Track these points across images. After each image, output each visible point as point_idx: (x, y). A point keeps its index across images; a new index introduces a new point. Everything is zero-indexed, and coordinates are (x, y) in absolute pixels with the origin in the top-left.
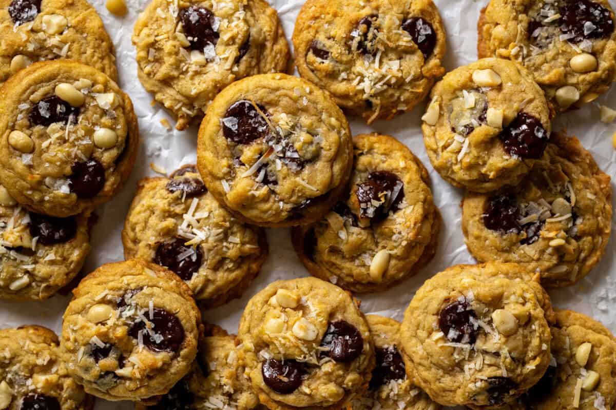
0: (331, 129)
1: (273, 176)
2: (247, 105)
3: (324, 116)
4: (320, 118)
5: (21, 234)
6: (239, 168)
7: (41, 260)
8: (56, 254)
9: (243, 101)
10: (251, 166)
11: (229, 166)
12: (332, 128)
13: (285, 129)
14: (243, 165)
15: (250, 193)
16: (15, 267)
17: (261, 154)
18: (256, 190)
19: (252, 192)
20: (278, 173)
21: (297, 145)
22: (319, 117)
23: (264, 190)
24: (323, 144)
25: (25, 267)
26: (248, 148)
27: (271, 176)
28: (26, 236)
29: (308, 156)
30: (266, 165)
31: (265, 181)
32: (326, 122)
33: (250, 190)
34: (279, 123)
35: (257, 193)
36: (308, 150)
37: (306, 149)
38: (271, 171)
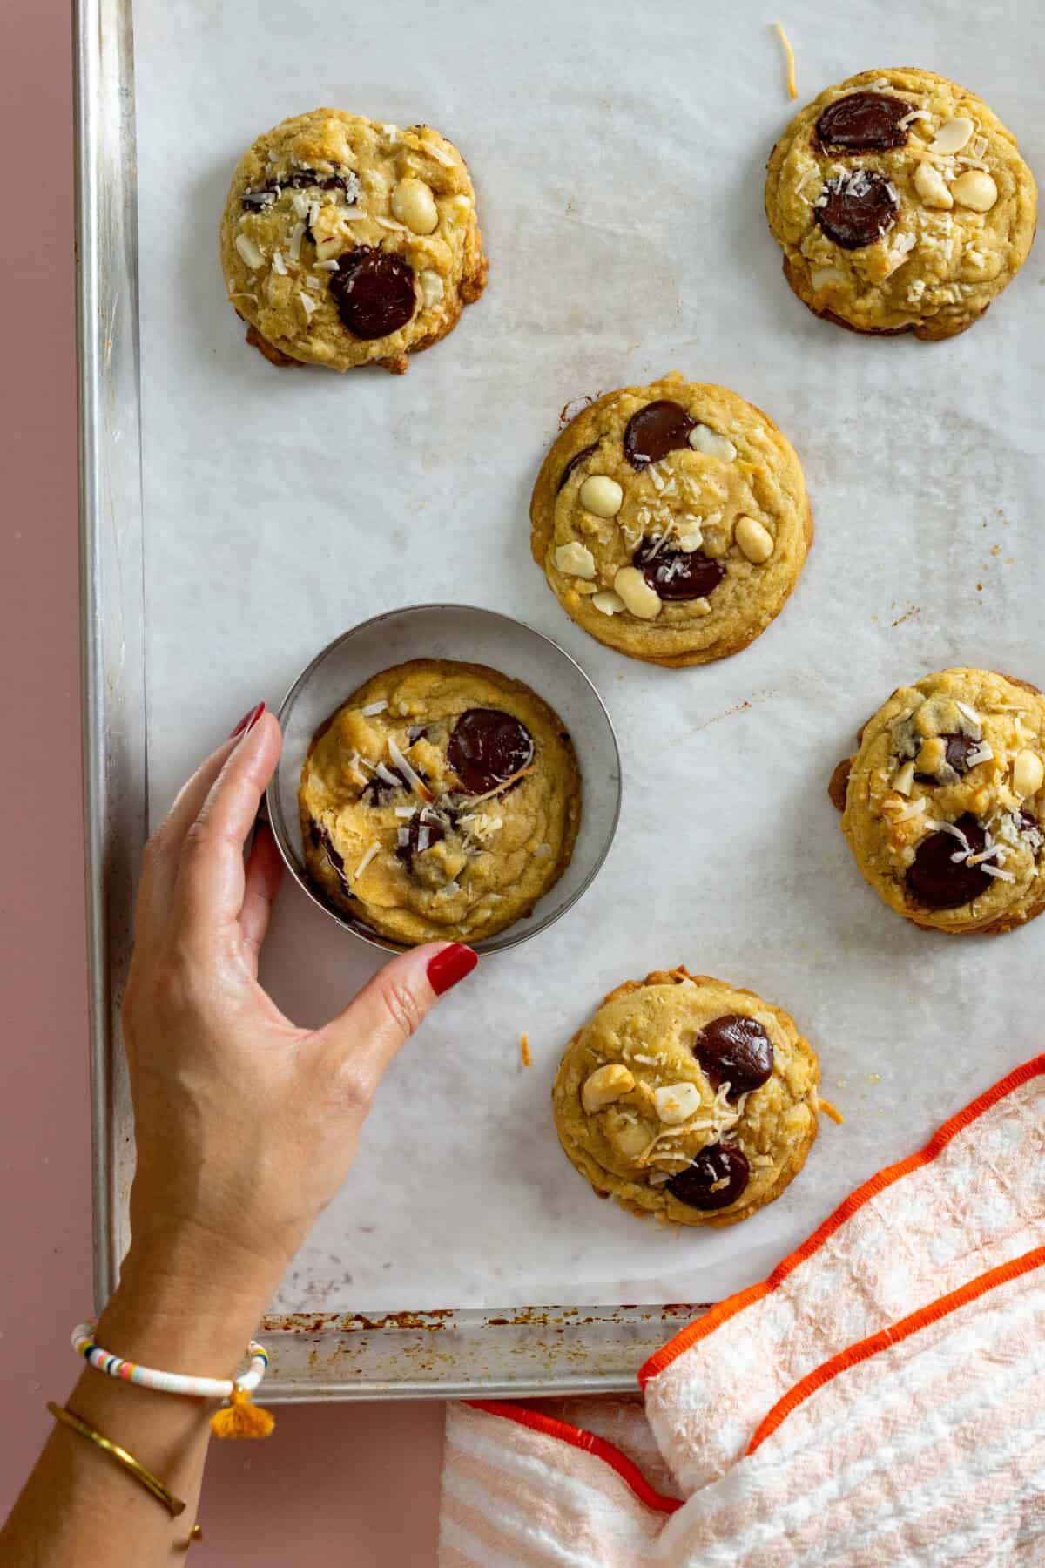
0: (469, 909)
1: (387, 800)
2: (525, 755)
3: (494, 897)
4: (491, 891)
5: (339, 237)
6: (406, 735)
7: (300, 285)
8: (319, 312)
9: (532, 749)
10: (405, 756)
11: (410, 716)
12: (471, 910)
13: (473, 825)
14: (412, 744)
15: (355, 751)
16: (276, 237)
17: (425, 778)
18: (360, 763)
19: (357, 756)
20: (390, 809)
21: (440, 847)
22: (495, 889)
23: (361, 779)
24: (442, 895)
25: (277, 258)
26: (440, 754)
27: (386, 795)
28: (335, 247)
29: (420, 868)
30: (407, 786)
31: (377, 783)
32: (482, 900)
33: (360, 752)
34: (485, 816)
35: (354, 764)
36: (431, 868)
37: (432, 864)
38: (396, 796)
